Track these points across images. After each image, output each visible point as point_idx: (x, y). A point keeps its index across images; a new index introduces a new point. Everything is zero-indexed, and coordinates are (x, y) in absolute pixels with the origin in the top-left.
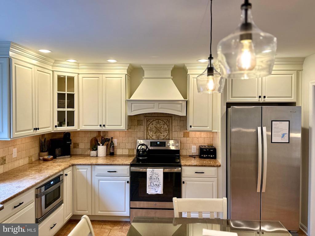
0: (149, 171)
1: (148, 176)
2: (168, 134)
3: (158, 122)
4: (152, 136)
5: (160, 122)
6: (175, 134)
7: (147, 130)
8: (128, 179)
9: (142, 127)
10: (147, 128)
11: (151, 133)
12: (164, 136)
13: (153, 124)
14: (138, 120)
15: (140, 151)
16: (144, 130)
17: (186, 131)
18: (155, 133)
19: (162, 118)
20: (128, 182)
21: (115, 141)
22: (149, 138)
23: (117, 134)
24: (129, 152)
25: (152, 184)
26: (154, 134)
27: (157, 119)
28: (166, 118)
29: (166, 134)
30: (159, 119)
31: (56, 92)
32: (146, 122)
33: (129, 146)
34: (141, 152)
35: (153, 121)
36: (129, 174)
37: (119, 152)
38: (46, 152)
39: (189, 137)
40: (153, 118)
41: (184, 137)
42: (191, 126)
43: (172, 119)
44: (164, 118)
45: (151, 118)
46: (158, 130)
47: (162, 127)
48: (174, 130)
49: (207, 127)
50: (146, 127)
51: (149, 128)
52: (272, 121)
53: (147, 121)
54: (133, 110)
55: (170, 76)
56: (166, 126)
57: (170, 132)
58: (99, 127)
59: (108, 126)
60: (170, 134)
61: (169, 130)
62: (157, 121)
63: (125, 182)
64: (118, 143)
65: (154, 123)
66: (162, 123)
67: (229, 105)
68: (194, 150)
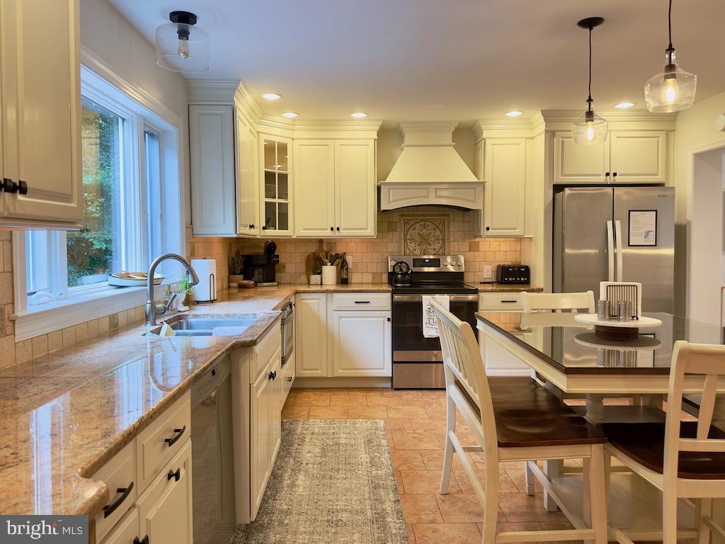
0: (427, 300)
1: (425, 308)
2: (443, 246)
3: (424, 225)
4: (414, 250)
5: (428, 226)
6: (454, 246)
7: (405, 239)
8: (389, 314)
9: (396, 235)
10: (405, 236)
11: (412, 245)
12: (434, 249)
13: (414, 229)
14: (388, 223)
15: (399, 274)
16: (400, 240)
17: (473, 240)
18: (418, 245)
19: (432, 218)
20: (389, 320)
21: (349, 259)
22: (408, 253)
23: (353, 246)
24: (373, 278)
25: (431, 321)
26: (417, 247)
27: (422, 220)
28: (439, 217)
29: (438, 246)
30: (426, 220)
31: (263, 170)
32: (403, 225)
33: (373, 268)
34: (399, 276)
35: (416, 223)
36: (389, 307)
37: (355, 278)
38: (240, 274)
39: (478, 251)
40: (416, 218)
41: (470, 251)
42: (488, 229)
43: (449, 221)
44: (435, 218)
45: (413, 218)
46: (424, 240)
47: (431, 233)
48: (452, 240)
49: (515, 229)
50: (403, 234)
51: (409, 236)
52: (630, 211)
53: (405, 223)
54: (391, 200)
55: (450, 142)
56: (438, 233)
57: (446, 243)
58: (329, 231)
59: (344, 229)
60: (447, 247)
61: (443, 240)
62: (422, 223)
63: (384, 321)
64: (355, 264)
65: (417, 226)
66: (431, 226)
67: (558, 188)
68: (488, 272)
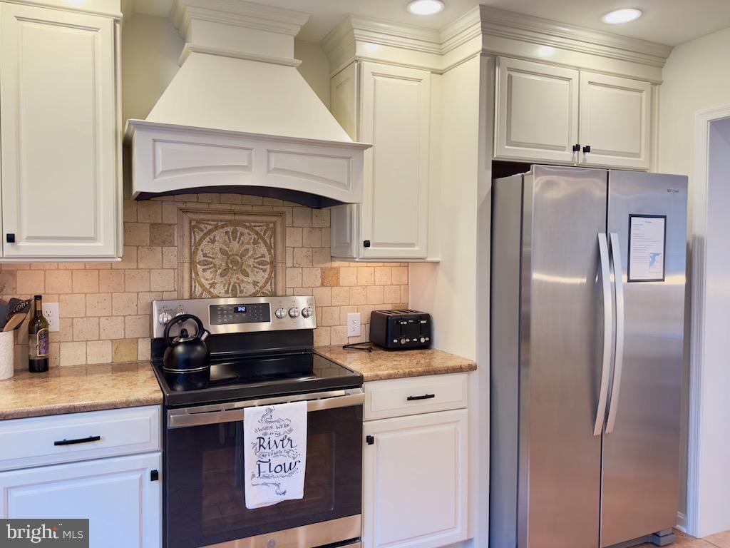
0: (254, 416)
1: (250, 437)
2: (273, 276)
3: (234, 232)
4: (213, 285)
5: (242, 234)
6: (291, 277)
7: (192, 263)
8: (155, 462)
9: (171, 254)
10: (193, 255)
11: (208, 274)
12: (255, 284)
13: (213, 241)
14: (153, 225)
16: (181, 263)
17: (328, 265)
18: (222, 275)
19: (250, 218)
20: (154, 476)
21: (52, 311)
22: (198, 294)
23: (59, 281)
24: (115, 352)
25: (265, 467)
26: (218, 279)
27: (230, 223)
28: (264, 218)
29: (261, 277)
30: (238, 223)
32: (187, 234)
33: (115, 329)
35: (216, 228)
36: (156, 442)
37: (67, 355)
39: (337, 284)
40: (216, 217)
41: (323, 285)
42: (367, 244)
43: (284, 227)
44: (258, 218)
45: (209, 217)
46: (233, 264)
47: (247, 250)
48: (289, 263)
49: (412, 245)
50: (186, 252)
51: (200, 257)
52: (631, 216)
53: (192, 228)
54: (159, 169)
56: (262, 249)
57: (279, 269)
59: (29, 238)
60: (280, 278)
61: (273, 263)
62: (230, 229)
63: (141, 479)
64: (70, 321)
65: (219, 235)
66: (248, 236)
68: (354, 327)
